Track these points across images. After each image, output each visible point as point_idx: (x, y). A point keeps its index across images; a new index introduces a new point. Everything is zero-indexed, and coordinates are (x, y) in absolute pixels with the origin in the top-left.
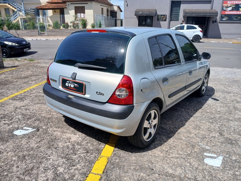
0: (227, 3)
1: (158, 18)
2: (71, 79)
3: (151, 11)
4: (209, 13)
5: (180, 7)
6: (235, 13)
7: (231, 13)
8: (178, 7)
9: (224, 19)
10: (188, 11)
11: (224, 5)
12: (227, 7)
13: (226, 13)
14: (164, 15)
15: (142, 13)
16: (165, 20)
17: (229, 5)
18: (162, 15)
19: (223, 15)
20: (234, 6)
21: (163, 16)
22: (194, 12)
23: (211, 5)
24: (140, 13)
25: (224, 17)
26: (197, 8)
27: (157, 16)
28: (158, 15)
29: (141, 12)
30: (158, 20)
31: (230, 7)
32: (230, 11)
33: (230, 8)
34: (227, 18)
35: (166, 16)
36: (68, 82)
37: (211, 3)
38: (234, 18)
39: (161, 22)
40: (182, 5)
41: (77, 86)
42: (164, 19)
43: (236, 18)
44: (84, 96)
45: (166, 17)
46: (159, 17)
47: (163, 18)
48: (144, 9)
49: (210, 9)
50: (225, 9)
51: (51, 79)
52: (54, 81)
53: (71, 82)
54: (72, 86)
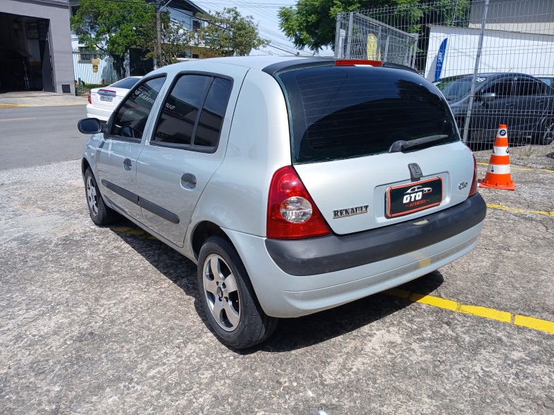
41: (428, 190)
51: (338, 211)
52: (354, 211)
53: (416, 187)
54: (419, 196)
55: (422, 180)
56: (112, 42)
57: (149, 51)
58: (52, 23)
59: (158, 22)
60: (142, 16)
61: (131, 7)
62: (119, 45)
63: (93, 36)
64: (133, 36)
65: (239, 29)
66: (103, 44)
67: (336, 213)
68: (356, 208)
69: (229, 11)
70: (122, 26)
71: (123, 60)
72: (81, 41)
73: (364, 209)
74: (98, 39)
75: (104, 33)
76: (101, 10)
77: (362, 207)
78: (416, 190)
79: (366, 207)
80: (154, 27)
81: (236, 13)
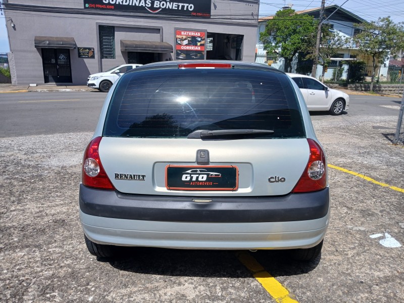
0: (180, 34)
1: (79, 53)
2: (196, 165)
3: (65, 40)
4: (161, 48)
5: (114, 36)
6: (192, 48)
7: (188, 48)
8: (111, 36)
9: (180, 57)
10: (128, 43)
11: (178, 36)
12: (182, 40)
13: (183, 48)
14: (90, 49)
15: (49, 44)
16: (93, 57)
17: (184, 37)
18: (85, 49)
19: (178, 51)
20: (190, 39)
21: (87, 50)
22: (139, 45)
23: (160, 36)
24: (44, 44)
25: (180, 54)
26: (141, 39)
27: (77, 50)
28: (78, 48)
29: (48, 42)
30: (80, 56)
31: (185, 39)
32: (186, 45)
33: (186, 42)
34: (184, 56)
35: (93, 49)
36: (189, 171)
37: (159, 33)
38: (193, 55)
39: (85, 60)
40: (116, 33)
41: (216, 175)
42: (90, 55)
43: (196, 56)
44: (234, 192)
45: (93, 52)
46: (81, 51)
47: (88, 53)
48: (51, 37)
49: (159, 41)
50: (179, 42)
51: (118, 175)
52: (132, 177)
53: (198, 170)
54: (203, 178)
55: (211, 165)
56: (284, 49)
57: (309, 53)
58: (245, 37)
59: (319, 32)
60: (308, 29)
61: (301, 23)
62: (288, 50)
63: (273, 44)
64: (299, 43)
65: (389, 34)
66: (279, 50)
67: (117, 176)
68: (134, 176)
69: (383, 21)
70: (292, 37)
71: (291, 60)
72: (265, 48)
73: (141, 178)
74: (276, 47)
75: (280, 42)
76: (280, 26)
77: (139, 176)
78: (199, 172)
79: (143, 176)
80: (315, 37)
81: (389, 21)
